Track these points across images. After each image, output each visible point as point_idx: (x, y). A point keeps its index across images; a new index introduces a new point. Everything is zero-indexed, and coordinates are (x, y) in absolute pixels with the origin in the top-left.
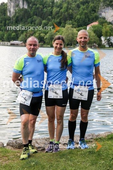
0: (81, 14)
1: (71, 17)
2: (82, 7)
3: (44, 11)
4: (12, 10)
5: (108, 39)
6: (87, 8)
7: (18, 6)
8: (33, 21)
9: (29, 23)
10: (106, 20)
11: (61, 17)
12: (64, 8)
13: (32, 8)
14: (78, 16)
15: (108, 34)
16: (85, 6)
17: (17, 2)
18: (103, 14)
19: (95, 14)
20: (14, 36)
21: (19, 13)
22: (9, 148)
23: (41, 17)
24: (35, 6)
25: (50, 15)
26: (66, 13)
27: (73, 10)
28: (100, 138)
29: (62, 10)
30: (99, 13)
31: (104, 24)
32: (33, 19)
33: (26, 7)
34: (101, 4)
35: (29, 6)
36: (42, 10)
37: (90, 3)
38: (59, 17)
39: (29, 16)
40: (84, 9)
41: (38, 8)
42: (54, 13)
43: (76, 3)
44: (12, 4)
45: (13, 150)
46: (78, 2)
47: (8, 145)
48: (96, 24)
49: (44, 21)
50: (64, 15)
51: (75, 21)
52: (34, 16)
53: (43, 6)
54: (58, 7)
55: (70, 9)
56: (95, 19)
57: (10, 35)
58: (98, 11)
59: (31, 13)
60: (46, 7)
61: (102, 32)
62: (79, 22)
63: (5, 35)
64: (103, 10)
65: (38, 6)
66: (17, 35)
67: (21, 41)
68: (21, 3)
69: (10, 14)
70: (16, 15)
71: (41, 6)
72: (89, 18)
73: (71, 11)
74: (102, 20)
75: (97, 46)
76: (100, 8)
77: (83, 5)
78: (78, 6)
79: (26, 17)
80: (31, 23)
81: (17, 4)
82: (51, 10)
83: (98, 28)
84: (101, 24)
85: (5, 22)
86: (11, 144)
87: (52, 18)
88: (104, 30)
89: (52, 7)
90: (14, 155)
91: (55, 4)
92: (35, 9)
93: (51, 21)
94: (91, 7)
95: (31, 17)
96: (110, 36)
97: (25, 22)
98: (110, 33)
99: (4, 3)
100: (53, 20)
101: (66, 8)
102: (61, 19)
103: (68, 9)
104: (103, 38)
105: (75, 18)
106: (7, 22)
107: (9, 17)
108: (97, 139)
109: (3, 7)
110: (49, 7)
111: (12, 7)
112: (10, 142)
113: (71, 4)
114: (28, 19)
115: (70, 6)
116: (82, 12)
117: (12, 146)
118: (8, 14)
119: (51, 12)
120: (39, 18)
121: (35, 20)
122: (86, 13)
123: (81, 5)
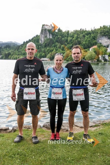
0: (86, 41)
1: (79, 43)
2: (86, 36)
3: (63, 40)
4: (43, 39)
5: (103, 57)
6: (90, 37)
7: (46, 37)
8: (55, 46)
9: (53, 47)
10: (102, 44)
11: (73, 43)
12: (75, 38)
13: (55, 38)
14: (84, 43)
15: (104, 53)
16: (88, 36)
17: (46, 35)
18: (100, 41)
19: (95, 41)
20: (43, 55)
21: (47, 41)
22: (44, 129)
23: (60, 43)
24: (57, 37)
25: (66, 42)
26: (76, 41)
27: (81, 39)
28: (105, 123)
29: (74, 39)
30: (98, 40)
31: (101, 47)
32: (55, 44)
33: (51, 37)
34: (99, 35)
35: (53, 37)
36: (61, 39)
37: (91, 34)
38: (72, 43)
39: (53, 43)
40: (88, 38)
41: (58, 38)
42: (69, 40)
43: (83, 34)
44: (43, 36)
45: (47, 130)
46: (84, 34)
47: (44, 126)
48: (95, 47)
49: (62, 46)
50: (75, 42)
51: (82, 45)
52: (56, 43)
53: (62, 36)
54: (71, 37)
55: (79, 38)
56: (95, 44)
57: (41, 55)
58: (97, 39)
59: (55, 41)
60: (63, 37)
61: (99, 52)
62: (85, 46)
63: (38, 55)
64: (100, 38)
65: (59, 36)
66: (45, 54)
67: (48, 58)
68: (48, 35)
69: (41, 42)
70: (45, 42)
71: (61, 37)
72: (91, 43)
73: (79, 39)
74: (99, 45)
75: (96, 61)
76: (98, 37)
77: (87, 35)
78: (84, 36)
79: (51, 44)
80: (54, 47)
81: (46, 36)
82: (67, 39)
83: (97, 50)
84: (99, 47)
85: (38, 47)
86: (46, 126)
87: (68, 44)
88: (101, 51)
89: (67, 37)
90: (48, 134)
91: (69, 35)
92: (57, 39)
93: (67, 45)
94: (93, 36)
95: (54, 44)
96: (105, 55)
97: (51, 46)
98: (105, 53)
99: (38, 35)
100: (68, 45)
101: (76, 37)
102: (73, 44)
103: (77, 38)
104: (100, 56)
105: (82, 43)
106: (40, 46)
107: (41, 44)
108: (103, 124)
109: (37, 38)
110: (66, 37)
111: (43, 37)
112: (45, 125)
113: (79, 35)
114: (52, 44)
115: (79, 36)
116: (87, 40)
117: (46, 128)
118: (40, 42)
119: (67, 40)
120: (59, 44)
121: (57, 45)
122: (89, 41)
123: (85, 35)
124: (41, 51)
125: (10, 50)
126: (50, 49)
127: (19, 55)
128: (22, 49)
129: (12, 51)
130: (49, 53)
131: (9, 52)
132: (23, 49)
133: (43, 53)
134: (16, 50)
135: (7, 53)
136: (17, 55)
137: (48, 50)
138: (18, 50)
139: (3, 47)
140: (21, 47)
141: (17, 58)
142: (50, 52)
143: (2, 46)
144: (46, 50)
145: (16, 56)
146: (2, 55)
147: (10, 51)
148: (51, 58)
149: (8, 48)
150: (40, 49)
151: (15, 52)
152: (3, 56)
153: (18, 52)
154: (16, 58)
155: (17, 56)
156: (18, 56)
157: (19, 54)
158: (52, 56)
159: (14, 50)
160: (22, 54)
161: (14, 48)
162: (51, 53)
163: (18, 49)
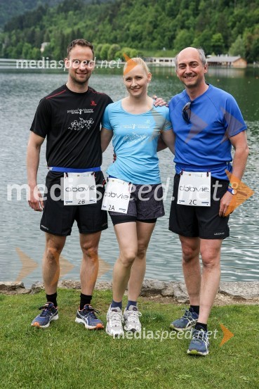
124: (209, 23)
125: (81, 20)
126: (249, 15)
127: (115, 41)
128: (129, 17)
129: (89, 23)
130: (240, 32)
131: (76, 28)
132: (132, 14)
133: (214, 33)
134: (106, 21)
135: (68, 31)
136: (107, 41)
137: (240, 18)
138: (110, 21)
139: (52, 10)
140: (123, 9)
141: (109, 52)
142: (246, 29)
143: (47, 5)
144: (231, 16)
145: (105, 46)
146: (48, 40)
147: (81, 25)
148: (248, 54)
149: (71, 13)
150: (204, 14)
151: (100, 27)
152: (53, 44)
153: (114, 29)
154: (106, 53)
155: (107, 45)
156: (113, 46)
157: (116, 38)
158: (252, 47)
159: (96, 20)
160: (128, 36)
161: (96, 10)
162: (252, 32)
163: (113, 16)
